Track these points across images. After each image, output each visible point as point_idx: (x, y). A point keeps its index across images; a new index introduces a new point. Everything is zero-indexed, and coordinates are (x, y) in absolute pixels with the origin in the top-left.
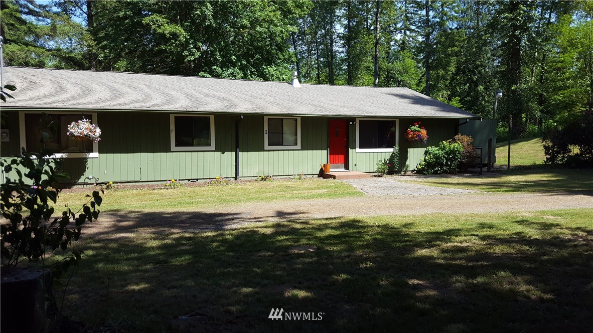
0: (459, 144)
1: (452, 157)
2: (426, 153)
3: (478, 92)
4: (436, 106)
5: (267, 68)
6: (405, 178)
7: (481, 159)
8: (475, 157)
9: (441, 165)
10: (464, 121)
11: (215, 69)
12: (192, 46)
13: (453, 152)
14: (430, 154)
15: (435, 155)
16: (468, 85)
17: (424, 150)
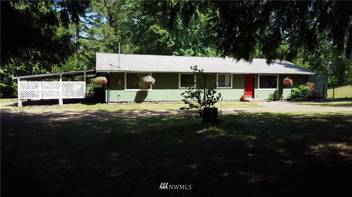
0: (309, 87)
1: (305, 93)
2: (292, 91)
3: (320, 59)
4: (297, 68)
5: (206, 49)
6: (282, 102)
7: (319, 94)
8: (316, 93)
9: (299, 97)
10: (311, 76)
11: (181, 50)
12: (171, 39)
13: (305, 90)
14: (294, 91)
15: (296, 92)
16: (315, 54)
17: (291, 89)
